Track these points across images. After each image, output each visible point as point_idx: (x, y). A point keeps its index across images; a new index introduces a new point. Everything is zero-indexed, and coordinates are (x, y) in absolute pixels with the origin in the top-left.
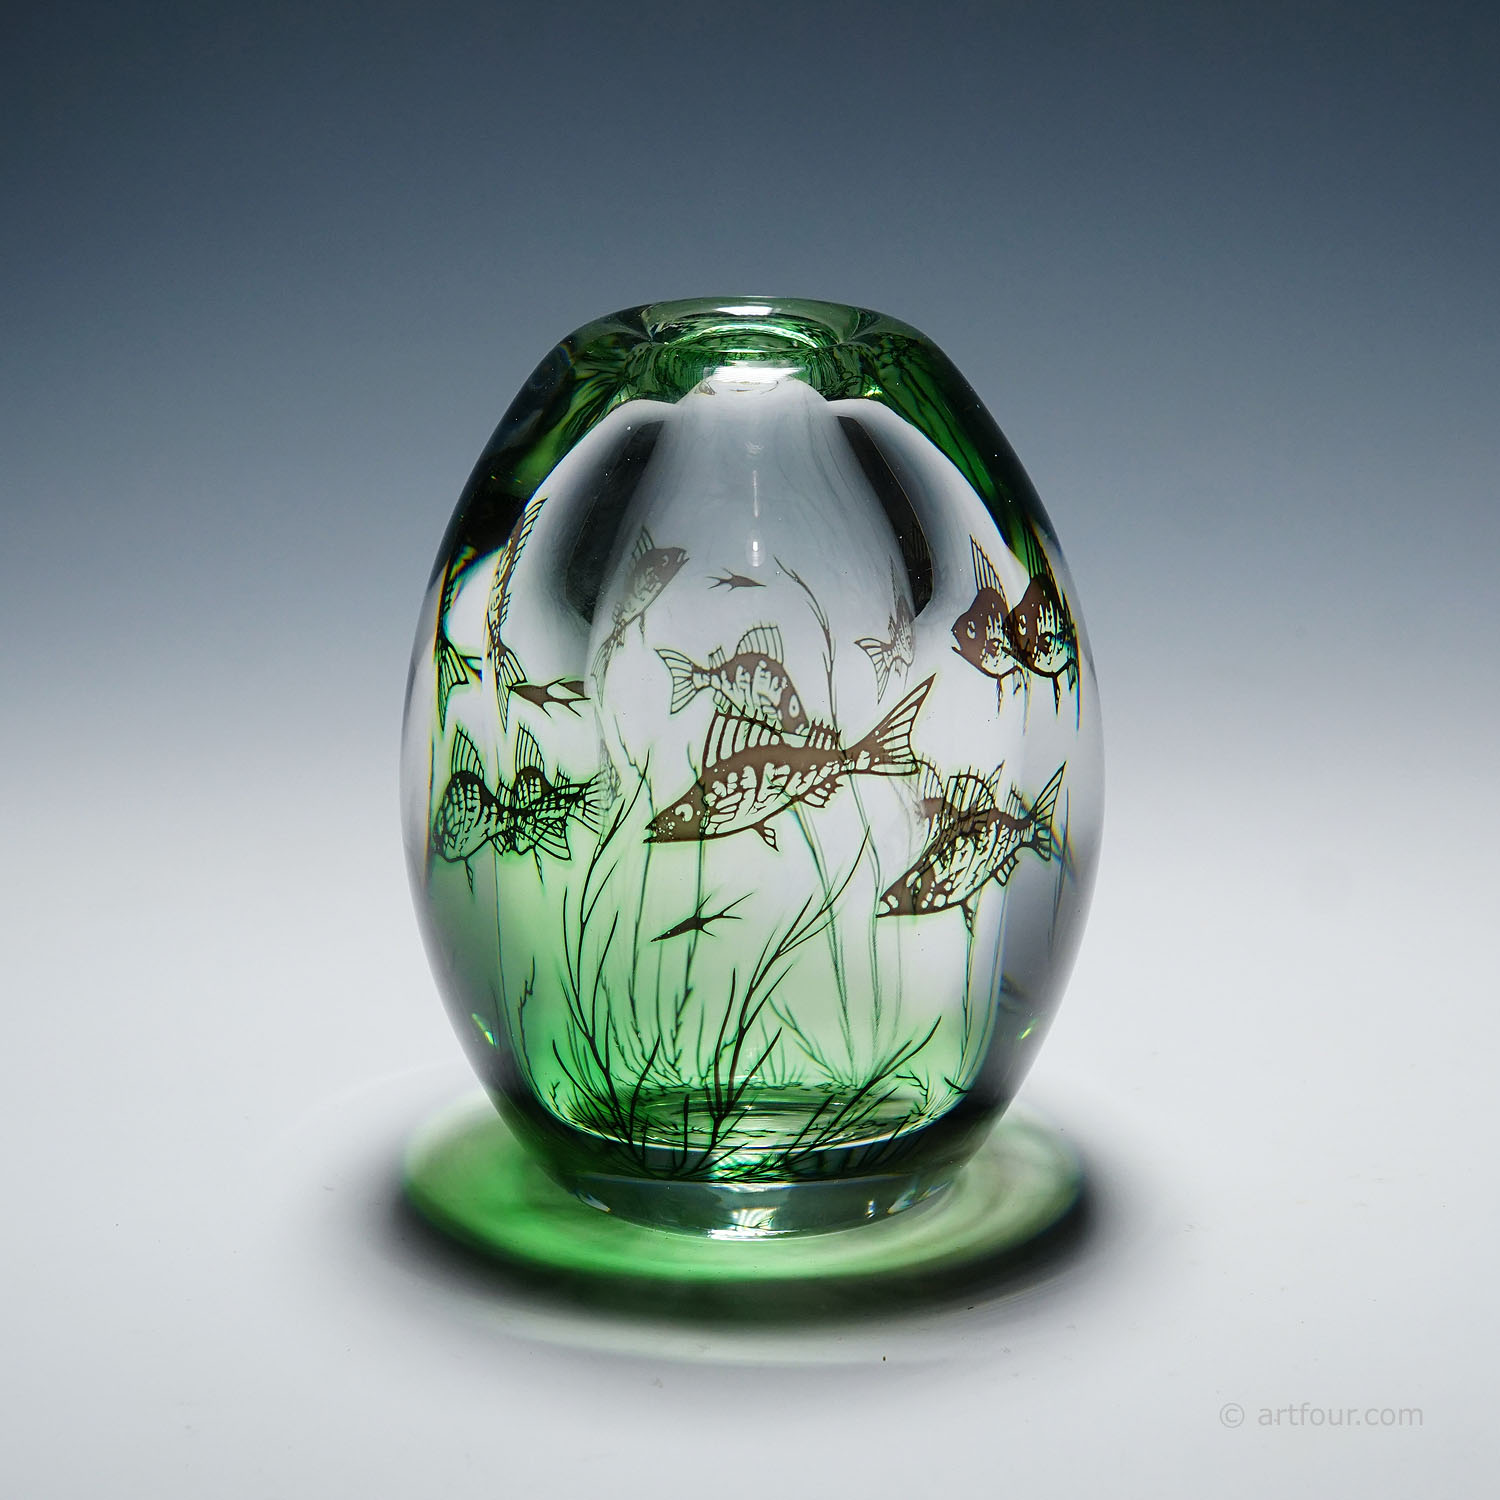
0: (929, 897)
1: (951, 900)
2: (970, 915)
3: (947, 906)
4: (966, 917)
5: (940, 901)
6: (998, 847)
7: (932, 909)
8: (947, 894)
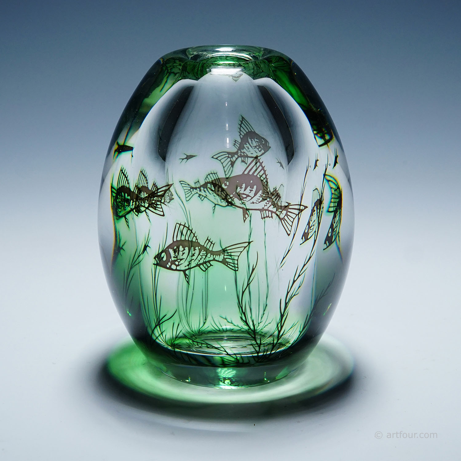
0: (169, 264)
1: (178, 268)
2: (187, 276)
3: (176, 270)
4: (186, 277)
5: (174, 267)
6: (200, 257)
7: (170, 268)
8: (177, 266)
